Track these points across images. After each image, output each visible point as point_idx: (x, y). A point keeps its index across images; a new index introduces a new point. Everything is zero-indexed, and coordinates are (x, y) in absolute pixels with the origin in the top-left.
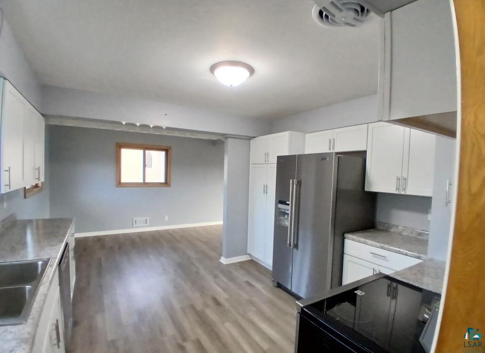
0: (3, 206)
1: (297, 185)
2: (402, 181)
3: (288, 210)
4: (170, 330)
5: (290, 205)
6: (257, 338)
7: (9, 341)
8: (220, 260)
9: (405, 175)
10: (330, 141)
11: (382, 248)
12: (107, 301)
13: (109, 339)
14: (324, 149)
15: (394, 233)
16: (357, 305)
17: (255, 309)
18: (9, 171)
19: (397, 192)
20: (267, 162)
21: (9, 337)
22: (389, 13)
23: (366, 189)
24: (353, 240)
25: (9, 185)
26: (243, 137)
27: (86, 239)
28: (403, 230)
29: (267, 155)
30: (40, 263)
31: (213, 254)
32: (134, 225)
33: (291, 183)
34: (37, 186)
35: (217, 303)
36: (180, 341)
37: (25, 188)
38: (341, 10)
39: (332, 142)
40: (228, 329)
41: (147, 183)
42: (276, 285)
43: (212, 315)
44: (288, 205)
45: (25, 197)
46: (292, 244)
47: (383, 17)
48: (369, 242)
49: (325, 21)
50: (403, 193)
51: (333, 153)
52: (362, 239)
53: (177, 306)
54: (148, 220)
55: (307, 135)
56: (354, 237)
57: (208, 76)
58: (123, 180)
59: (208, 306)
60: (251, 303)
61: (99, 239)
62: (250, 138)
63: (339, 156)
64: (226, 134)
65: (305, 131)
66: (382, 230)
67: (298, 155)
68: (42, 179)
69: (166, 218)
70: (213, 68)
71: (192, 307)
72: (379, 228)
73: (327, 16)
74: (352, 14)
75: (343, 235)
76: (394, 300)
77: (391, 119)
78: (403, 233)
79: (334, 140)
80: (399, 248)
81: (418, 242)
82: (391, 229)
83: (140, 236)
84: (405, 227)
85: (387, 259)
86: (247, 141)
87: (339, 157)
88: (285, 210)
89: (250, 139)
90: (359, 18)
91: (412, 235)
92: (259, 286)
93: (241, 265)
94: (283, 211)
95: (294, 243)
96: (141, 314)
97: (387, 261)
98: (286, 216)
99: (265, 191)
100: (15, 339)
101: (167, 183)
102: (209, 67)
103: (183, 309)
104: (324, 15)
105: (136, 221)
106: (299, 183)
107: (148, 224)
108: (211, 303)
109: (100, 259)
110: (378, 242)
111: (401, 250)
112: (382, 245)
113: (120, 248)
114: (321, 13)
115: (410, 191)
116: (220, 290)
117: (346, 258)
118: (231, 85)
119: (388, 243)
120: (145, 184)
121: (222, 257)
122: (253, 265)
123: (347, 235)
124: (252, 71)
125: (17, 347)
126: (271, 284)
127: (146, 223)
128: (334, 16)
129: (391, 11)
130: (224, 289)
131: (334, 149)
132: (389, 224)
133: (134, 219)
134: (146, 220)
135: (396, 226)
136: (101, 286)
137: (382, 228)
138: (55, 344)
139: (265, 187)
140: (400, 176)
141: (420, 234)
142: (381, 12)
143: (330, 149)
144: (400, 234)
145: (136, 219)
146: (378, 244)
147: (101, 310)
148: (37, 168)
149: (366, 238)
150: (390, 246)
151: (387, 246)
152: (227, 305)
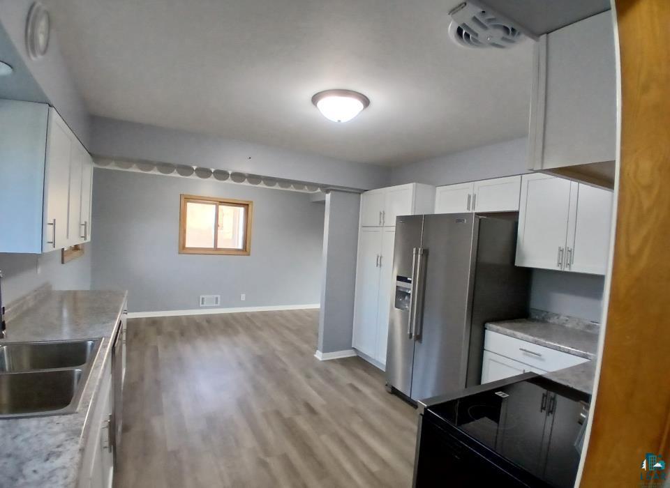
0: (37, 271)
1: (422, 255)
2: (566, 253)
3: (409, 289)
4: (249, 441)
5: (412, 282)
6: (364, 458)
7: (56, 434)
8: (315, 356)
9: (570, 246)
10: (469, 197)
11: (536, 342)
12: (166, 400)
13: (169, 449)
14: (461, 208)
15: (554, 324)
16: (500, 422)
17: (361, 420)
18: (54, 224)
19: (558, 269)
20: (382, 224)
21: (56, 429)
22: (545, 35)
23: (517, 264)
24: (497, 331)
25: (54, 243)
26: (350, 190)
27: (137, 321)
28: (567, 320)
29: (382, 214)
30: (90, 343)
31: (305, 347)
32: (201, 305)
33: (414, 252)
34: (76, 248)
35: (312, 410)
36: (262, 456)
37: (63, 249)
38: (485, 27)
39: (471, 200)
40: (324, 444)
41: (220, 249)
42: (390, 390)
43: (303, 423)
44: (410, 282)
45: (63, 263)
46: (413, 335)
47: (537, 40)
48: (519, 334)
49: (465, 41)
50: (567, 269)
51: (472, 213)
52: (509, 331)
53: (257, 410)
54: (219, 299)
55: (439, 189)
56: (498, 327)
57: (309, 109)
58: (188, 245)
59: (298, 413)
60: (356, 412)
61: (154, 322)
62: (360, 192)
63: (480, 217)
64: (327, 186)
65: (435, 184)
66: (538, 321)
67: (425, 215)
68: (89, 239)
69: (243, 297)
70: (315, 99)
71: (278, 413)
72: (534, 317)
73: (467, 35)
74: (501, 33)
75: (484, 326)
76: (551, 416)
77: (544, 168)
78: (567, 326)
79: (475, 196)
80: (559, 343)
81: (585, 336)
82: (550, 319)
83: (208, 319)
84: (568, 317)
85: (542, 357)
86: (357, 195)
87: (480, 220)
88: (406, 289)
89: (360, 194)
90: (510, 37)
91: (578, 328)
92: (367, 391)
93: (344, 362)
94: (402, 290)
95: (416, 333)
96: (211, 420)
97: (543, 360)
98: (406, 298)
99: (379, 263)
100: (65, 432)
101: (245, 250)
102: (311, 96)
103: (265, 415)
104: (464, 32)
105: (203, 299)
106: (426, 253)
107: (219, 304)
108: (303, 409)
109: (156, 348)
110: (531, 335)
111: (562, 346)
112: (536, 339)
113: (182, 334)
114: (459, 31)
115: (577, 268)
116: (314, 393)
117: (487, 355)
118: (339, 121)
119: (543, 337)
120: (216, 250)
121: (318, 351)
122: (359, 362)
123: (489, 325)
124: (366, 102)
125: (66, 440)
126: (383, 389)
127: (217, 303)
128: (477, 35)
129: (548, 33)
130: (320, 393)
131: (474, 208)
132: (547, 312)
133: (201, 297)
134: (217, 298)
135: (557, 315)
136: (157, 382)
137: (537, 317)
138: (106, 447)
139: (379, 259)
140: (563, 246)
141: (589, 327)
142: (535, 35)
143: (468, 209)
144: (562, 326)
145: (204, 296)
146: (531, 338)
147: (159, 413)
148: (84, 223)
149: (515, 329)
150: (547, 340)
151: (542, 341)
152: (324, 413)
